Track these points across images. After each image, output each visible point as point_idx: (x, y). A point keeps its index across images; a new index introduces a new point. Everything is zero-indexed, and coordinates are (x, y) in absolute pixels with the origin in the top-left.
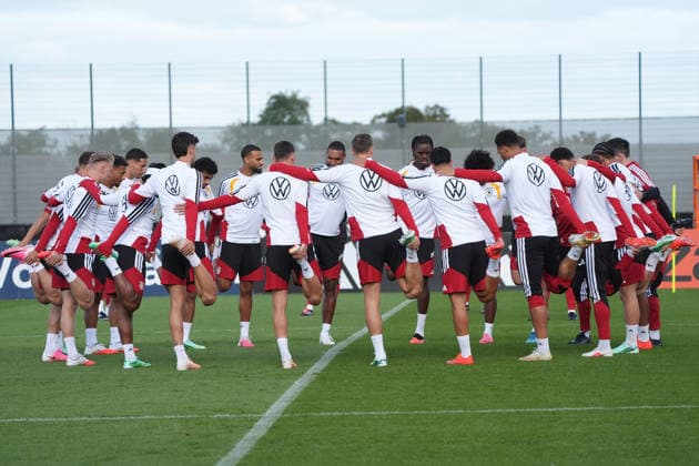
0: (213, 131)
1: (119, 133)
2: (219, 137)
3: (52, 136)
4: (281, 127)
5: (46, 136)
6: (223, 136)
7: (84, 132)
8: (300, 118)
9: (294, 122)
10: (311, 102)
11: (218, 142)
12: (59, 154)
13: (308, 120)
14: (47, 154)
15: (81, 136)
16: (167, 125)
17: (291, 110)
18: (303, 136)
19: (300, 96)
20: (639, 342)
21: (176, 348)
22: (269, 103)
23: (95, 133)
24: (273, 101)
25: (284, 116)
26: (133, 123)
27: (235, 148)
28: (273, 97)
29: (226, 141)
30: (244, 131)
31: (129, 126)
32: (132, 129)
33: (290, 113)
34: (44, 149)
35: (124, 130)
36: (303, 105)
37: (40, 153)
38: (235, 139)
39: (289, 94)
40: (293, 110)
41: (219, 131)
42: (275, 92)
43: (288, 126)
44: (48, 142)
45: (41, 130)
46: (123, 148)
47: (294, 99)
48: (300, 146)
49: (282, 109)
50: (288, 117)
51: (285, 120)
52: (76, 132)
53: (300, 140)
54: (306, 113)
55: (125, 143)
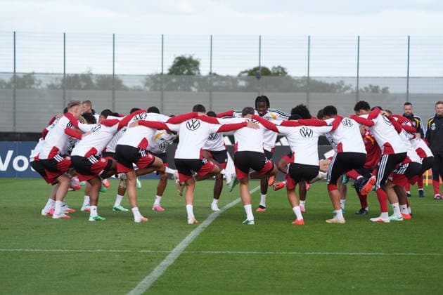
0: (139, 78)
1: (80, 78)
2: (143, 82)
3: (38, 77)
4: (182, 76)
5: (35, 78)
6: (145, 81)
7: (59, 76)
8: (193, 72)
9: (190, 73)
10: (201, 62)
11: (142, 85)
12: (42, 89)
13: (199, 73)
14: (34, 89)
15: (56, 79)
16: (111, 73)
17: (188, 67)
18: (196, 84)
19: (195, 58)
20: (402, 214)
21: (133, 209)
22: (175, 62)
23: (67, 76)
24: (177, 61)
25: (184, 70)
26: (89, 72)
27: (153, 89)
28: (177, 58)
29: (147, 85)
30: (159, 79)
31: (86, 73)
32: (88, 75)
33: (188, 69)
34: (33, 86)
35: (83, 76)
36: (196, 64)
37: (30, 88)
38: (153, 84)
39: (187, 57)
40: (190, 67)
41: (142, 78)
42: (179, 54)
43: (186, 76)
44: (36, 82)
45: (33, 73)
46: (82, 87)
47: (190, 60)
48: (194, 89)
49: (183, 66)
50: (186, 71)
51: (185, 73)
52: (53, 76)
53: (193, 86)
54: (198, 69)
55: (83, 84)
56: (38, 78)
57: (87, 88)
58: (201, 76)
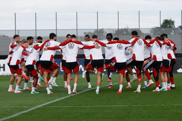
0: (148, 29)
1: (123, 30)
2: (150, 31)
4: (167, 28)
5: (104, 31)
6: (151, 30)
7: (114, 30)
8: (172, 26)
9: (170, 27)
10: (175, 22)
11: (149, 33)
13: (174, 26)
14: (104, 35)
15: (113, 31)
16: (138, 28)
17: (169, 24)
19: (172, 20)
20: (168, 88)
21: (46, 88)
22: (163, 22)
23: (99, 30)
24: (164, 21)
25: (168, 25)
26: (127, 27)
27: (154, 34)
28: (164, 20)
29: (151, 32)
30: (157, 29)
31: (126, 28)
32: (127, 29)
33: (169, 25)
34: (103, 34)
35: (125, 29)
36: (173, 22)
37: (102, 35)
38: (154, 32)
39: (169, 19)
40: (170, 24)
41: (150, 29)
42: (165, 19)
43: (169, 28)
44: (104, 32)
45: (103, 29)
46: (125, 34)
47: (170, 21)
48: (172, 34)
49: (167, 24)
50: (169, 26)
51: (168, 26)
52: (111, 30)
53: (172, 32)
54: (174, 25)
55: (125, 33)
56: (105, 31)
57: (126, 34)
58: (175, 28)
